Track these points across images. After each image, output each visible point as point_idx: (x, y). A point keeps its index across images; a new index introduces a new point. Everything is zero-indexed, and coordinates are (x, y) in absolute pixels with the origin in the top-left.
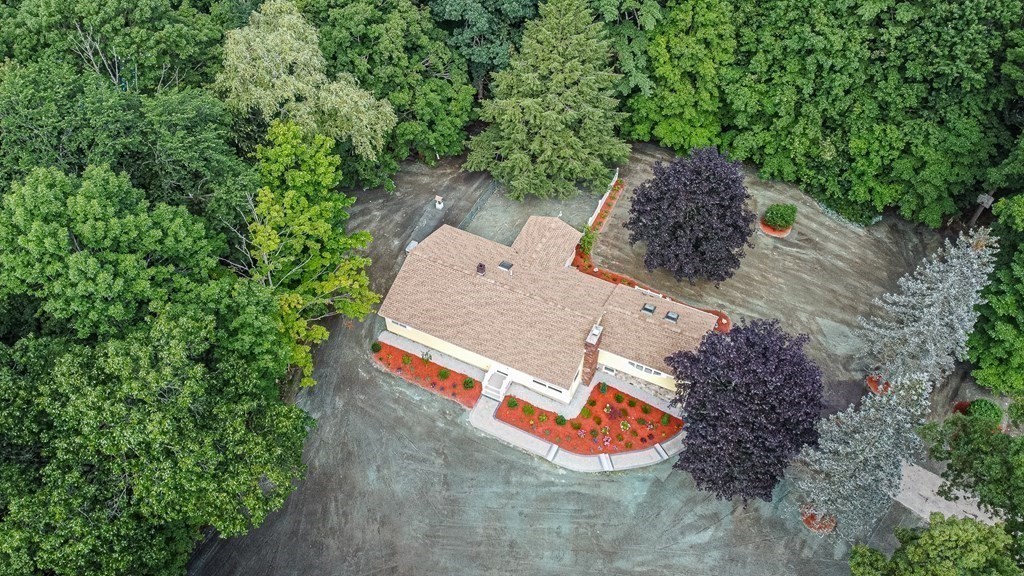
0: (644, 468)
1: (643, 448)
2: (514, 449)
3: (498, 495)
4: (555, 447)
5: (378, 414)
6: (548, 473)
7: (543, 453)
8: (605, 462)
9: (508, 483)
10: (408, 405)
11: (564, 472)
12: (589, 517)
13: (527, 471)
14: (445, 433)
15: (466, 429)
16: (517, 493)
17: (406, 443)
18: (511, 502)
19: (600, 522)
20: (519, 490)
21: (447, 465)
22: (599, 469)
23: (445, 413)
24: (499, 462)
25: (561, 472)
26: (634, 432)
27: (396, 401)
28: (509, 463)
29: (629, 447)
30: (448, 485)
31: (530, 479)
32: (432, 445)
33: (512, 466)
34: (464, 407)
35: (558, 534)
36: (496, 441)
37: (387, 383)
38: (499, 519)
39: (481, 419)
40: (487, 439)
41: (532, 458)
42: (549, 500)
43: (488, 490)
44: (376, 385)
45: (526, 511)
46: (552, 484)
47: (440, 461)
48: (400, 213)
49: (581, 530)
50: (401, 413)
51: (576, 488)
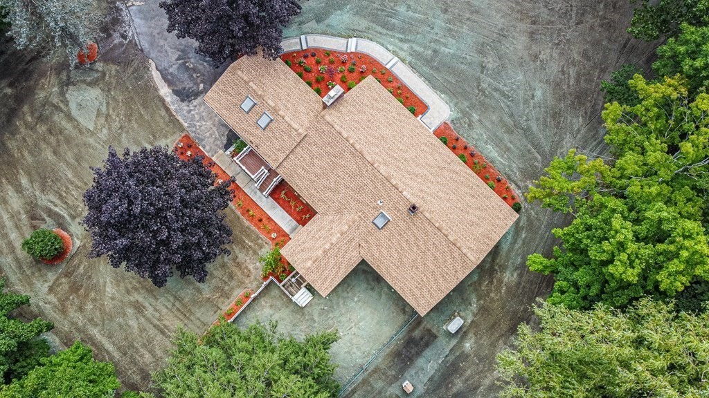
0: (324, 33)
1: (316, 49)
2: (421, 75)
3: (445, 46)
4: (388, 67)
5: (526, 143)
6: (401, 49)
7: (400, 64)
8: (353, 45)
9: (435, 51)
10: (498, 143)
11: (388, 46)
12: (383, 10)
13: (418, 56)
14: (472, 107)
15: (456, 105)
16: (430, 42)
17: (507, 110)
18: (437, 38)
19: (375, 5)
20: (428, 44)
21: (478, 80)
22: (361, 41)
23: (468, 125)
24: (437, 69)
25: (391, 48)
26: (318, 63)
27: (508, 149)
28: (429, 65)
29: (328, 53)
30: (482, 65)
31: (417, 48)
32: (487, 100)
33: (428, 62)
34: (451, 125)
35: (409, 7)
36: (434, 87)
37: (512, 171)
38: (450, 30)
39: (440, 110)
40: (440, 91)
41: (410, 63)
42: (407, 30)
43: (451, 51)
44: (522, 171)
45: (428, 29)
46: (401, 40)
47: (484, 85)
48: (455, 390)
49: (392, 5)
50: (506, 137)
51: (384, 31)
